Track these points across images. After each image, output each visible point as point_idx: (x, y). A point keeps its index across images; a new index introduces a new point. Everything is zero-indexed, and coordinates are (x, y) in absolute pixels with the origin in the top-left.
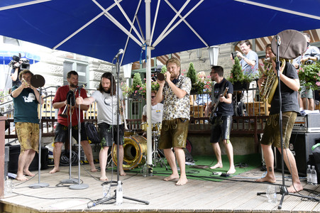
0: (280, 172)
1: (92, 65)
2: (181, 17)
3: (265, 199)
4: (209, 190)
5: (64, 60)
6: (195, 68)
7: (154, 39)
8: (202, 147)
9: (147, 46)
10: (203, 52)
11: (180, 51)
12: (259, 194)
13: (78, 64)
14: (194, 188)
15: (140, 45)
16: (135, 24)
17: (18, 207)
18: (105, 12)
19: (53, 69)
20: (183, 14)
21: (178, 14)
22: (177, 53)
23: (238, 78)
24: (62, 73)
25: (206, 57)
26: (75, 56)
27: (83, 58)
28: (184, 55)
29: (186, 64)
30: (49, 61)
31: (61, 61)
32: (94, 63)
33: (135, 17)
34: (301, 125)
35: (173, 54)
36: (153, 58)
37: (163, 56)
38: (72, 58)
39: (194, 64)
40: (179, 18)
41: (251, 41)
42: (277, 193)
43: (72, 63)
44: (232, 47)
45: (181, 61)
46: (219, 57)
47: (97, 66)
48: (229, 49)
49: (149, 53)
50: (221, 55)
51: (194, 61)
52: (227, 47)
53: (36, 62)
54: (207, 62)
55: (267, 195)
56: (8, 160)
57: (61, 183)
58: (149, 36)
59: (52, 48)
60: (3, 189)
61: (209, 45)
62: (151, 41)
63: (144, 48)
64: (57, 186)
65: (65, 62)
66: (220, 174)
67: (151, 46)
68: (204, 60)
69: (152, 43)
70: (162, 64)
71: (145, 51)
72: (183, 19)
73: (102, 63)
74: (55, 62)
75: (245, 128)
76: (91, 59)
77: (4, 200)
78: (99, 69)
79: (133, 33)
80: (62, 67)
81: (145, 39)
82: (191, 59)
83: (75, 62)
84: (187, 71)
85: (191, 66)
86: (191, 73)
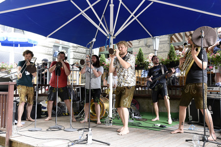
0: (203, 125)
1: (72, 48)
2: (134, 16)
3: (192, 144)
4: (152, 137)
5: (53, 44)
6: (143, 52)
7: (115, 32)
8: (147, 106)
9: (111, 36)
10: (149, 40)
11: (132, 40)
12: (187, 141)
13: (63, 48)
14: (141, 135)
15: (106, 35)
16: (103, 21)
17: (21, 144)
18: (83, 12)
19: (46, 50)
20: (135, 15)
21: (132, 14)
22: (131, 41)
23: (173, 59)
24: (52, 53)
25: (150, 44)
26: (61, 42)
27: (66, 43)
28: (135, 43)
29: (137, 49)
30: (44, 45)
31: (52, 45)
32: (73, 47)
33: (103, 16)
34: (217, 93)
35: (128, 42)
36: (114, 44)
38: (58, 43)
40: (132, 17)
41: (182, 33)
42: (200, 140)
43: (58, 47)
44: (168, 38)
45: (133, 47)
46: (160, 44)
47: (76, 49)
48: (167, 39)
49: (111, 41)
50: (161, 43)
51: (142, 46)
52: (165, 38)
53: (35, 45)
54: (151, 47)
55: (193, 142)
56: (15, 111)
57: (50, 128)
58: (112, 29)
59: (46, 36)
60: (12, 131)
61: (153, 36)
62: (113, 33)
63: (108, 38)
64: (47, 130)
65: (54, 46)
66: (159, 125)
68: (149, 46)
69: (114, 34)
71: (109, 40)
72: (135, 18)
73: (79, 47)
74: (47, 46)
75: (177, 94)
76: (71, 44)
77: (12, 139)
78: (77, 51)
79: (101, 26)
80: (52, 49)
81: (109, 31)
82: (140, 45)
83: (61, 46)
84: (137, 53)
85: (140, 50)
86: (140, 55)
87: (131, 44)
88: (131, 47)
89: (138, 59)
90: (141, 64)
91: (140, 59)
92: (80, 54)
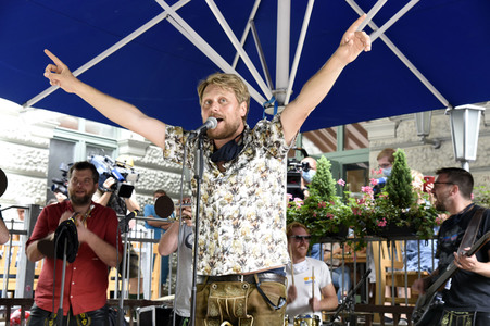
1: (127, 149)
2: (373, 26)
5: (52, 134)
9: (278, 104)
10: (437, 120)
11: (368, 119)
13: (90, 146)
15: (261, 101)
16: (249, 47)
18: (170, 12)
19: (19, 157)
20: (379, 20)
22: (364, 124)
24: (44, 169)
25: (443, 134)
27: (103, 131)
28: (380, 131)
31: (44, 135)
32: (132, 143)
33: (249, 26)
35: (350, 127)
37: (323, 131)
43: (72, 143)
45: (371, 145)
46: (481, 134)
47: (142, 152)
51: (409, 144)
54: (446, 147)
58: (285, 78)
59: (22, 102)
61: (453, 104)
62: (290, 92)
63: (269, 111)
65: (56, 141)
68: (438, 144)
74: (26, 140)
78: (146, 160)
79: (241, 68)
80: (47, 152)
81: (274, 87)
82: (399, 140)
83: (83, 140)
85: (400, 159)
86: (400, 179)
87: (365, 133)
88: (361, 145)
89: (392, 197)
90: (403, 216)
91: (401, 195)
92: (159, 173)
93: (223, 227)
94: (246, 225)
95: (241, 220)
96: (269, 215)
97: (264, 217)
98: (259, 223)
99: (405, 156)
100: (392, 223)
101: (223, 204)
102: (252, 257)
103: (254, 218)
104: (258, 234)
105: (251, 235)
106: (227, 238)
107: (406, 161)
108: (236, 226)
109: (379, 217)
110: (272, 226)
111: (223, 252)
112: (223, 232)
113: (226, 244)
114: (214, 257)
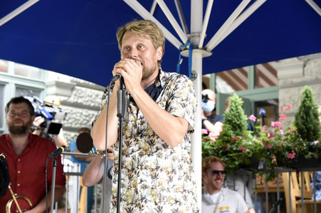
1: (54, 90)
7: (211, 32)
9: (193, 47)
11: (277, 59)
13: (18, 88)
15: (177, 44)
22: (273, 64)
26: (12, 67)
28: (288, 68)
29: (294, 91)
32: (59, 85)
35: (260, 67)
36: (208, 76)
37: (236, 71)
38: (2, 72)
39: (313, 90)
45: (280, 83)
47: (67, 92)
49: (197, 65)
51: (316, 82)
58: (200, 23)
62: (203, 35)
63: (185, 53)
67: (204, 48)
69: (207, 41)
70: (229, 89)
71: (187, 61)
73: (79, 85)
76: (52, 77)
78: (72, 100)
79: (159, 14)
81: (189, 31)
82: (307, 78)
83: (13, 82)
84: (295, 109)
85: (307, 96)
86: (307, 114)
87: (274, 72)
88: (271, 83)
89: (300, 130)
90: (311, 149)
91: (309, 129)
92: (85, 112)
93: (142, 176)
94: (163, 176)
95: (159, 171)
96: (181, 168)
97: (177, 170)
98: (173, 175)
99: (313, 93)
100: (301, 155)
101: (141, 155)
102: (167, 205)
103: (170, 170)
104: (171, 184)
105: (165, 185)
106: (145, 187)
107: (313, 98)
108: (155, 177)
109: (289, 149)
110: (183, 178)
111: (142, 199)
112: (141, 181)
113: (144, 193)
114: (132, 204)
